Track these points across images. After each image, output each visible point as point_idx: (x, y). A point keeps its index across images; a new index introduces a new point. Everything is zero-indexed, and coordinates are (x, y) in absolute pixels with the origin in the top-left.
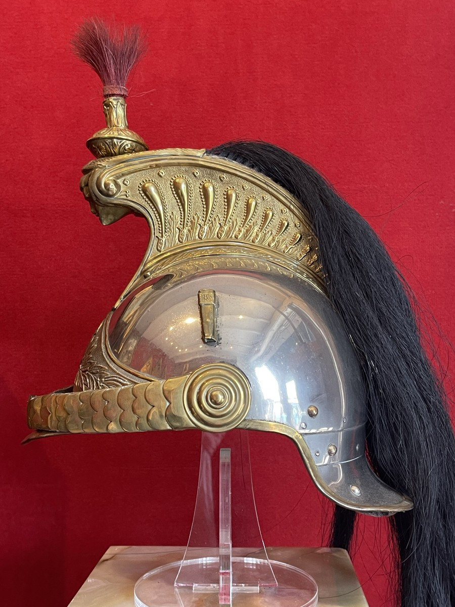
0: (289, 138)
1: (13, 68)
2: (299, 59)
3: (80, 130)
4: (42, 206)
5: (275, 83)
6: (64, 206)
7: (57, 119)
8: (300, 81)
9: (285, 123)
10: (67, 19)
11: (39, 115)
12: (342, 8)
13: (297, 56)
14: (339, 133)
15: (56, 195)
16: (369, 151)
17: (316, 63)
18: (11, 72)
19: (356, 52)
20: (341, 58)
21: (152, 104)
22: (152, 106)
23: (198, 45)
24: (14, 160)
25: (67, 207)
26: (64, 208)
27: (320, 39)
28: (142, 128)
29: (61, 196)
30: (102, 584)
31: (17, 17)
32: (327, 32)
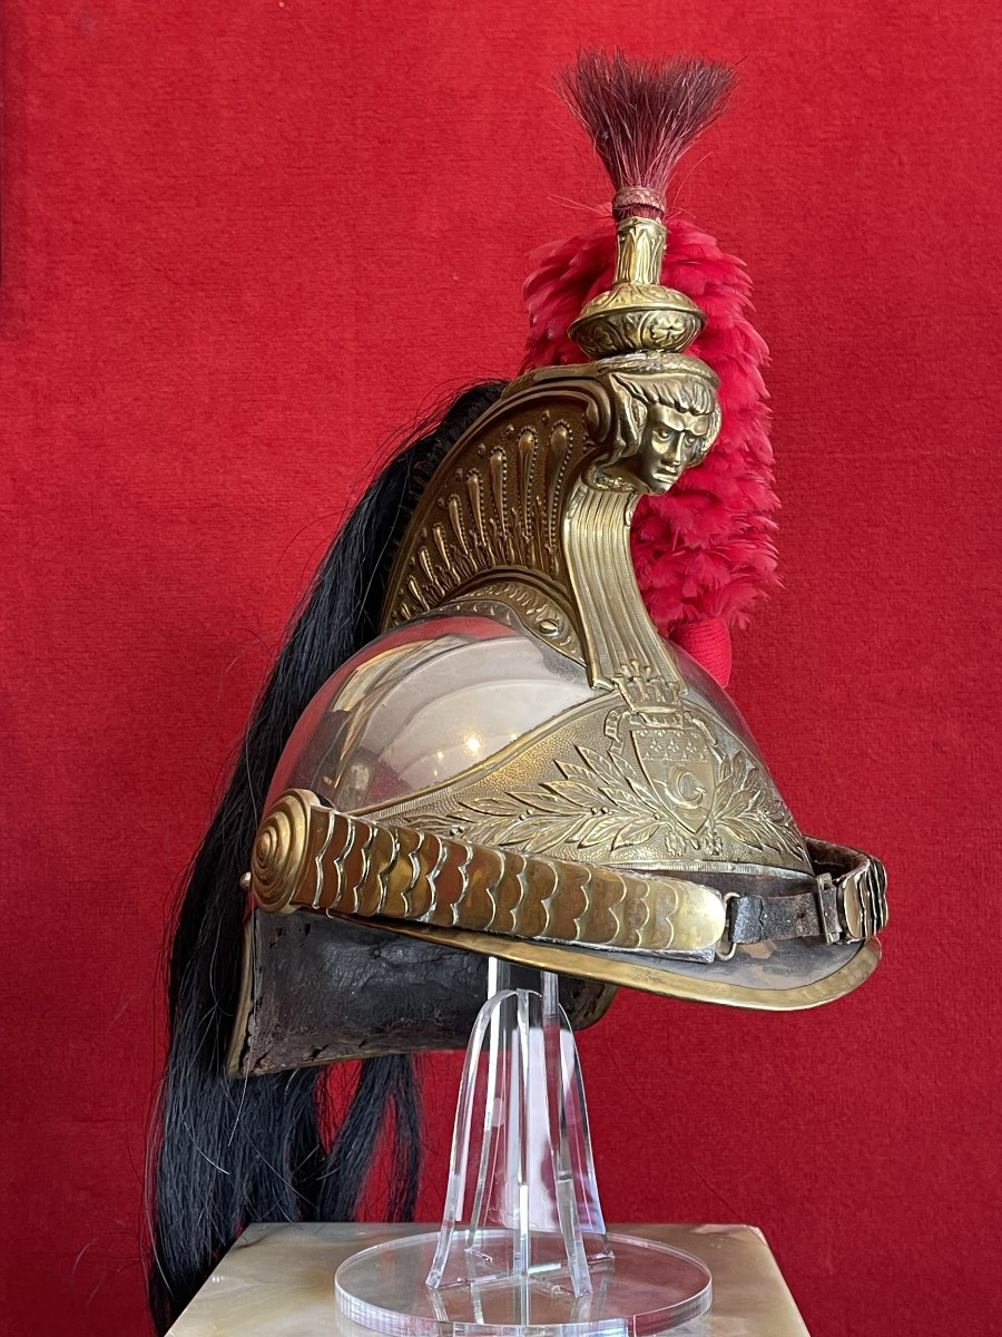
1: (151, 198)
2: (777, 181)
3: (298, 334)
4: (214, 500)
6: (263, 500)
7: (248, 309)
8: (779, 226)
10: (270, 94)
11: (207, 300)
12: (869, 71)
13: (772, 174)
14: (868, 338)
15: (244, 476)
16: (933, 377)
17: (815, 187)
18: (148, 207)
19: (900, 164)
20: (867, 177)
21: (456, 278)
22: (456, 281)
23: (557, 149)
24: (151, 397)
25: (269, 500)
26: (263, 503)
27: (822, 136)
28: (433, 328)
29: (256, 477)
30: (241, 1284)
31: (161, 91)
32: (836, 122)
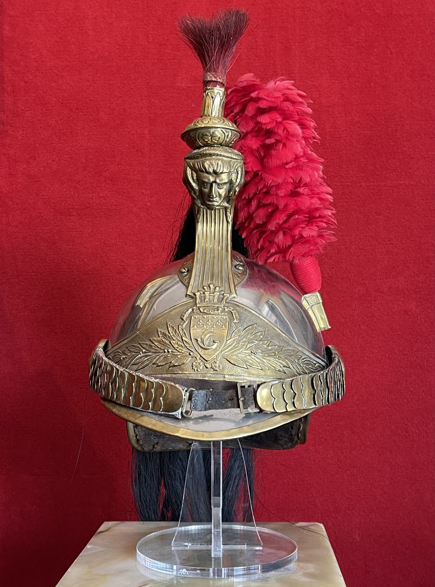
0: (327, 136)
1: (58, 71)
2: (336, 61)
3: (124, 131)
4: (88, 205)
5: (313, 84)
6: (109, 205)
7: (102, 120)
8: (337, 82)
9: (322, 122)
10: (111, 24)
11: (84, 117)
12: (377, 11)
13: (334, 58)
14: (376, 131)
15: (101, 195)
16: (405, 149)
18: (57, 75)
19: (391, 53)
20: (376, 59)
24: (60, 160)
25: (112, 205)
26: (109, 206)
27: (356, 41)
29: (106, 195)
30: (100, 549)
31: (62, 23)
32: (362, 35)
